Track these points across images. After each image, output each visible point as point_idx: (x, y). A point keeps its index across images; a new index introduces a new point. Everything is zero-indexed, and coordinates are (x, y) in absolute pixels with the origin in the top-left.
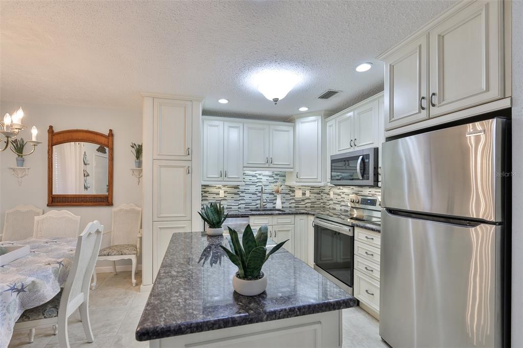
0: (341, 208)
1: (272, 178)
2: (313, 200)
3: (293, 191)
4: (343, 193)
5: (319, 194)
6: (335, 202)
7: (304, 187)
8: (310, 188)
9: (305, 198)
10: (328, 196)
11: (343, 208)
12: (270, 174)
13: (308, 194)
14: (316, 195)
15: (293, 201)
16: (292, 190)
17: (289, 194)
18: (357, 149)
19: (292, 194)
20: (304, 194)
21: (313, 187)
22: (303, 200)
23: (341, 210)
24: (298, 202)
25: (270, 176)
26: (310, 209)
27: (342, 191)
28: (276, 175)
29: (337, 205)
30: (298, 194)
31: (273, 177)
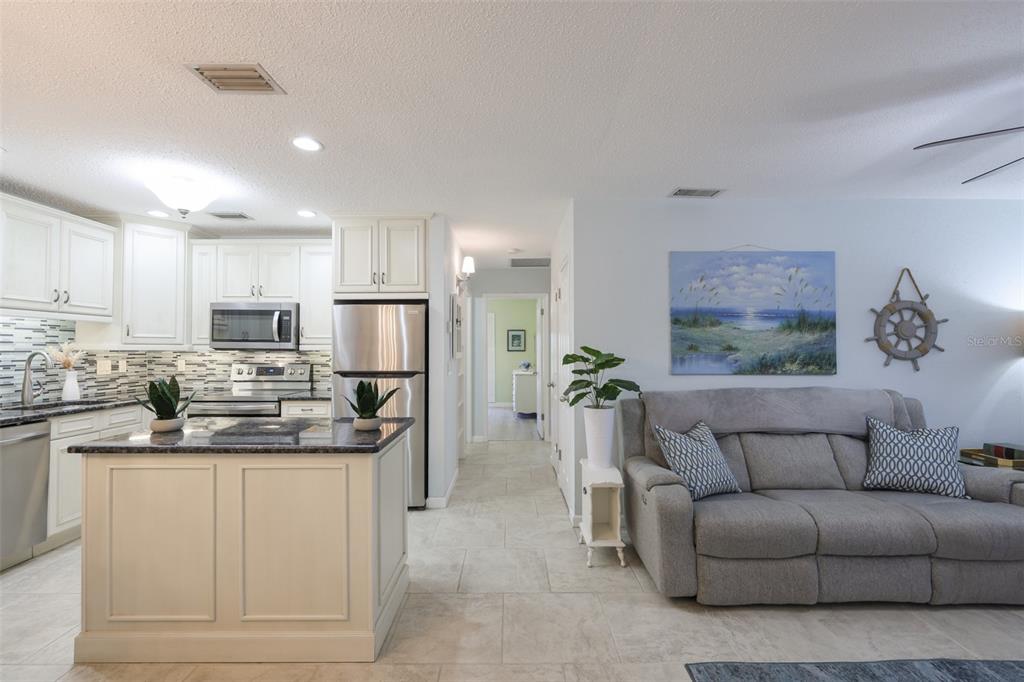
0: (206, 386)
1: (42, 335)
2: (132, 379)
3: (93, 363)
4: (211, 362)
5: (145, 366)
6: (188, 377)
7: (116, 354)
8: (126, 355)
9: (116, 376)
10: (172, 369)
11: (211, 386)
12: (37, 324)
13: (123, 367)
14: (138, 369)
15: (92, 383)
16: (90, 360)
17: (83, 368)
18: (262, 300)
19: (91, 369)
20: (115, 367)
21: (132, 353)
22: (113, 380)
23: (206, 389)
24: (102, 384)
25: (36, 330)
26: (127, 396)
27: (210, 358)
28: (53, 327)
29: (198, 383)
30: (104, 369)
31: (43, 331)
